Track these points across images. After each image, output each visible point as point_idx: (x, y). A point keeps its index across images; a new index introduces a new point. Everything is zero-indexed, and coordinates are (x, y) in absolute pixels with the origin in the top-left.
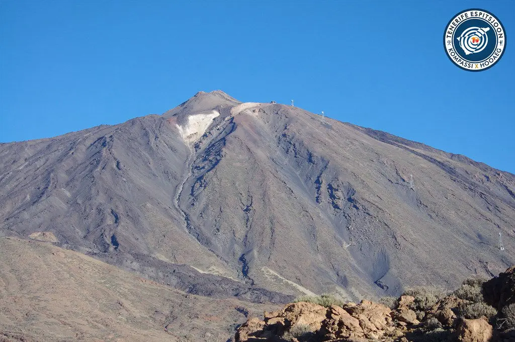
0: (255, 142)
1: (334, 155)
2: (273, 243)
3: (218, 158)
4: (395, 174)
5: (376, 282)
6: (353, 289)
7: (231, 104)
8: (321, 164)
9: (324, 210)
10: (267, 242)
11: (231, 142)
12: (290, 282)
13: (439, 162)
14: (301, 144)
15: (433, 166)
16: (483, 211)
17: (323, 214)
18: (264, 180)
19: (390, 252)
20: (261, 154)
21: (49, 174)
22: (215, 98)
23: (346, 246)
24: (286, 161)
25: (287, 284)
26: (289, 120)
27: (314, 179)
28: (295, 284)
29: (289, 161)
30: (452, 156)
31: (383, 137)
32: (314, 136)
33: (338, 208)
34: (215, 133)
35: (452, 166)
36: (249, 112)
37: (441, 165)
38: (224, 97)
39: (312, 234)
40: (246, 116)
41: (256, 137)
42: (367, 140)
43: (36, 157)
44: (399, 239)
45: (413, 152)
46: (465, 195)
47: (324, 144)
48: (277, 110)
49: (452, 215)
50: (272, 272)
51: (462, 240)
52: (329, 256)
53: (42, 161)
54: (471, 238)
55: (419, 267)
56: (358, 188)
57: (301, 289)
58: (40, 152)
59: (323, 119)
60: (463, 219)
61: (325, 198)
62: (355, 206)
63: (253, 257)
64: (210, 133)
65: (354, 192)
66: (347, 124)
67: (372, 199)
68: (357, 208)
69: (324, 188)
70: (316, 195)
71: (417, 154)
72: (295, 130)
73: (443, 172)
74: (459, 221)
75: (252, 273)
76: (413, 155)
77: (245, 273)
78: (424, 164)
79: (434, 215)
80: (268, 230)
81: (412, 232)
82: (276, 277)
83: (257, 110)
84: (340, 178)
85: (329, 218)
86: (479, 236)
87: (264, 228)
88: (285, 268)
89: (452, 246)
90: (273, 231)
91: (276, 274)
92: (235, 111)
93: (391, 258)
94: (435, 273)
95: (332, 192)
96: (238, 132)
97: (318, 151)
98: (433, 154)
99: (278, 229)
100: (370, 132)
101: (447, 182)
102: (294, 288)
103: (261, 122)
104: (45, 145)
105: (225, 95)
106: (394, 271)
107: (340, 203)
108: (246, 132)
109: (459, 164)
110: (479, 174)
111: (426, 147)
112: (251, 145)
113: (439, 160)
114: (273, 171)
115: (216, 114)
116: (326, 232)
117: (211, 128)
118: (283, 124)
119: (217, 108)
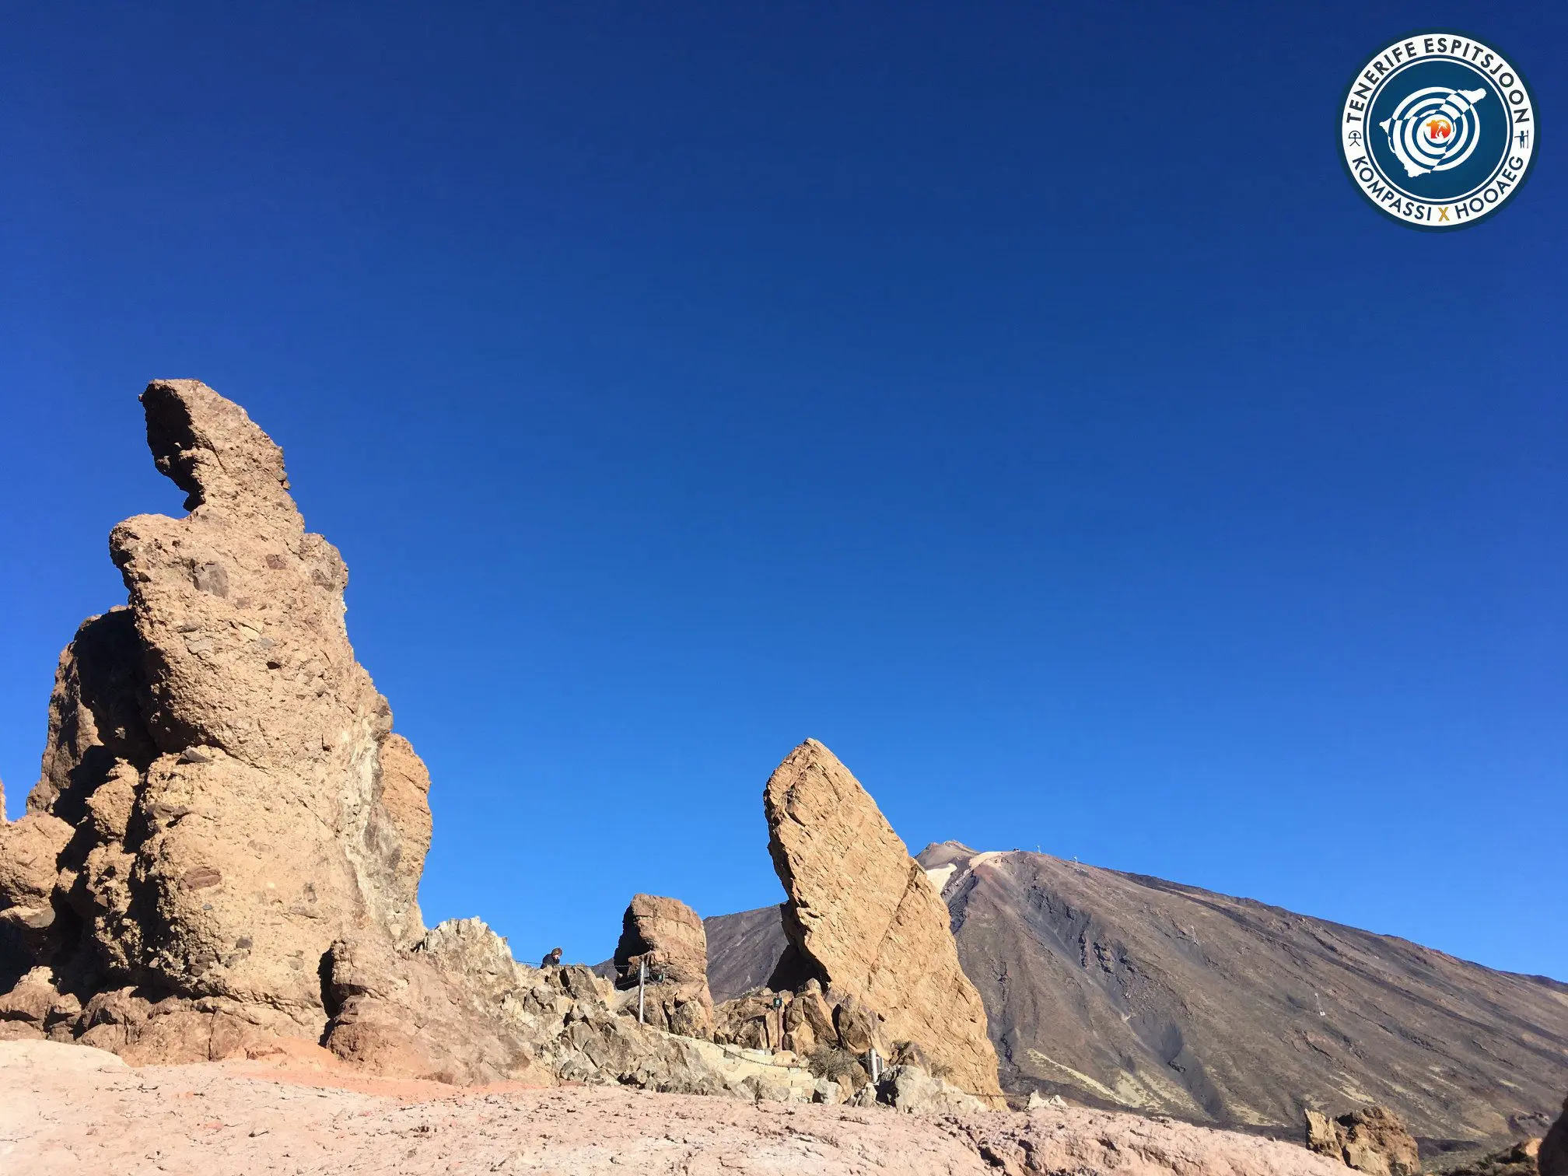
0: (1001, 897)
1: (1095, 908)
2: (1037, 1018)
3: (961, 918)
4: (1171, 926)
5: (1169, 1063)
6: (1142, 1073)
7: (968, 855)
8: (1082, 921)
9: (1093, 976)
10: (1029, 1019)
11: (974, 900)
12: (1063, 1067)
13: (1224, 909)
14: (1055, 896)
15: (1215, 913)
16: (1288, 967)
17: (1091, 980)
18: (1017, 942)
19: (1180, 1023)
20: (1009, 910)
21: (771, 949)
22: (949, 850)
23: (1125, 1019)
24: (1040, 918)
25: (1060, 1070)
26: (1039, 869)
27: (1075, 938)
28: (1070, 1070)
29: (1043, 918)
30: (1238, 900)
31: (1149, 882)
32: (1069, 886)
33: (1109, 972)
34: (954, 890)
35: (1241, 913)
36: (991, 864)
37: (1227, 912)
38: (958, 847)
39: (1081, 1004)
40: (988, 867)
41: (1002, 891)
42: (1133, 888)
43: (754, 930)
44: (1189, 1007)
45: (1189, 898)
46: (1264, 949)
47: (1082, 895)
48: (1021, 857)
49: (1250, 973)
50: (1040, 1055)
51: (1269, 1005)
52: (1105, 1029)
53: (762, 934)
54: (1279, 1002)
55: (1220, 1042)
56: (1131, 946)
57: (1078, 1075)
58: (759, 924)
59: (1077, 866)
60: (1264, 977)
61: (1092, 962)
62: (1129, 969)
63: (1015, 1038)
64: (948, 890)
65: (1125, 951)
66: (1108, 870)
67: (1148, 958)
68: (1132, 971)
69: (1088, 947)
70: (1081, 957)
71: (1194, 900)
72: (1045, 881)
73: (1231, 921)
74: (1260, 980)
75: (1016, 1057)
76: (1190, 902)
77: (1009, 1058)
78: (1205, 912)
79: (1227, 975)
80: (1029, 1002)
81: (1203, 998)
82: (1046, 1062)
83: (1000, 861)
84: (1107, 935)
85: (1100, 985)
86: (1290, 999)
87: (1024, 1002)
88: (1055, 1049)
89: (1257, 1012)
90: (1035, 1004)
91: (1046, 1058)
92: (975, 863)
93: (1184, 1031)
94: (1243, 1049)
95: (1099, 952)
96: (981, 887)
97: (1076, 903)
98: (1215, 900)
99: (1041, 1001)
100: (1134, 878)
101: (1236, 933)
102: (1070, 1076)
103: (1005, 874)
104: (764, 916)
105: (961, 845)
106: (1189, 1047)
107: (1110, 965)
108: (990, 886)
109: (1249, 910)
110: (1275, 924)
111: (1205, 892)
112: (997, 901)
113: (1223, 906)
114: (1027, 932)
115: (952, 868)
116: (1099, 1003)
117: (949, 884)
118: (1031, 875)
119: (953, 861)
